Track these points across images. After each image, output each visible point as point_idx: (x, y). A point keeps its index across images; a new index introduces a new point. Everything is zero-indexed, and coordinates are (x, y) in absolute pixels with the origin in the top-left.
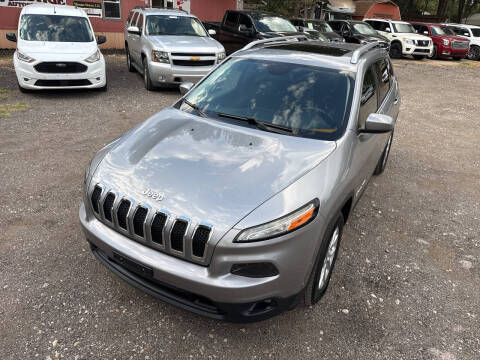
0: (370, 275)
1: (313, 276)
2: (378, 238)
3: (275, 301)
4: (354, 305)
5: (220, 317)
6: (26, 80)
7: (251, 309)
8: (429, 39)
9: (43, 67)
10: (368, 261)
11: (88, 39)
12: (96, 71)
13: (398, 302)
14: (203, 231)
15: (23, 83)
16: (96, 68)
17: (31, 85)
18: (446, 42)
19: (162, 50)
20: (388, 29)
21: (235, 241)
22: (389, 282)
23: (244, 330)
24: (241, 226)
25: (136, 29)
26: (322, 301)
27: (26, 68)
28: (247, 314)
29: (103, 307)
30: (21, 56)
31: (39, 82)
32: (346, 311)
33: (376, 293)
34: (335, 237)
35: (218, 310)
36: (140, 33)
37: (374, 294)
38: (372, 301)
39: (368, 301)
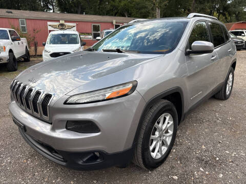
2: (216, 134)
4: (184, 174)
5: (64, 164)
7: (85, 160)
10: (204, 147)
13: (221, 176)
14: (49, 97)
20: (243, 34)
21: (65, 103)
22: (217, 162)
23: (95, 182)
25: (100, 38)
27: (46, 55)
28: (80, 162)
30: (46, 51)
32: (176, 178)
37: (203, 168)
38: (199, 173)
39: (196, 173)
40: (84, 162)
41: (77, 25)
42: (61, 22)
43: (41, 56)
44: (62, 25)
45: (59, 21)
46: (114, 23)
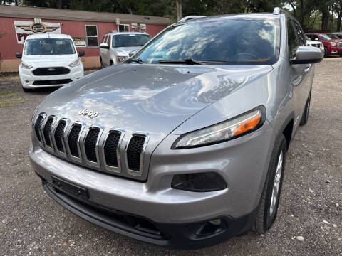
0: (317, 203)
1: (264, 197)
2: (317, 171)
3: (225, 221)
4: (308, 232)
6: (27, 82)
7: (198, 233)
8: (320, 43)
9: (39, 72)
10: (312, 191)
11: (71, 52)
12: (77, 73)
14: (138, 139)
15: (25, 85)
16: (77, 71)
17: (30, 85)
18: (333, 44)
19: (123, 55)
22: (338, 209)
24: (180, 132)
25: (106, 45)
26: (273, 229)
27: (27, 73)
28: (193, 238)
29: (52, 242)
30: (24, 66)
31: (36, 83)
32: (301, 238)
33: (328, 219)
34: (280, 163)
35: (162, 234)
36: (108, 48)
37: (326, 220)
38: (326, 227)
39: (322, 228)
40: (199, 236)
41: (62, 25)
42: (37, 21)
43: (17, 73)
44: (38, 25)
45: (32, 19)
46: (118, 23)
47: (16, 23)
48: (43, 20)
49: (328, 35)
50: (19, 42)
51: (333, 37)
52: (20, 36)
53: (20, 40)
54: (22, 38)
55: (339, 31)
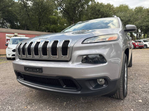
0: (144, 90)
14: (66, 42)
15: (8, 56)
17: (10, 56)
18: (136, 44)
21: (82, 43)
29: (19, 107)
30: (9, 48)
31: (13, 55)
40: (93, 88)
41: (26, 36)
42: (16, 34)
47: (7, 35)
48: (18, 34)
49: (134, 41)
50: (7, 42)
51: (136, 41)
52: (7, 40)
53: (7, 41)
54: (8, 41)
55: (137, 39)
